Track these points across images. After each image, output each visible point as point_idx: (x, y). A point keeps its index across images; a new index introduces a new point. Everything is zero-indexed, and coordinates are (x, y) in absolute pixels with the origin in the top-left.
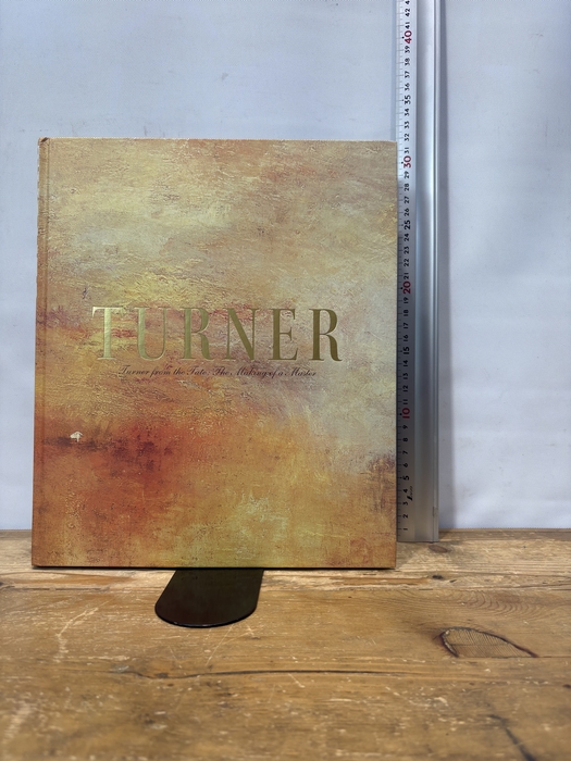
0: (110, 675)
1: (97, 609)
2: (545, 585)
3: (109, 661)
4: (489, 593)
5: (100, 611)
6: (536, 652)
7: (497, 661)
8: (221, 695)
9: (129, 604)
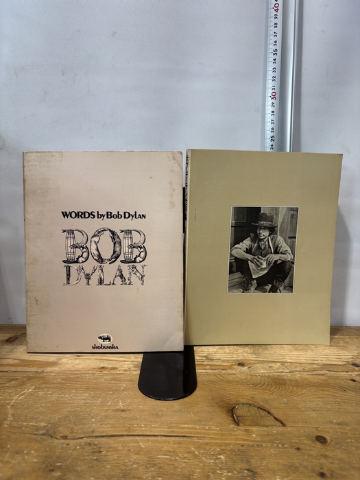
0: (34, 436)
1: (34, 387)
2: (304, 370)
3: (35, 426)
4: (269, 377)
5: (36, 388)
6: (285, 423)
7: (261, 429)
8: (95, 452)
9: (53, 384)
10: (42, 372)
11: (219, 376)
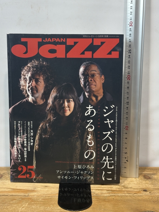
1: (28, 204)
5: (29, 204)
9: (38, 202)
10: (28, 196)
11: (133, 197)
